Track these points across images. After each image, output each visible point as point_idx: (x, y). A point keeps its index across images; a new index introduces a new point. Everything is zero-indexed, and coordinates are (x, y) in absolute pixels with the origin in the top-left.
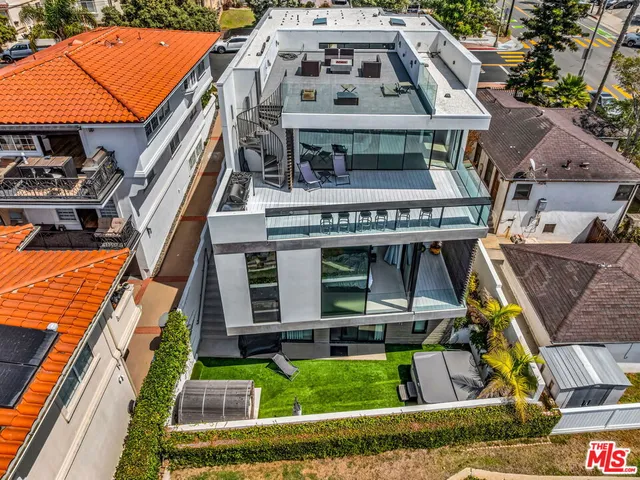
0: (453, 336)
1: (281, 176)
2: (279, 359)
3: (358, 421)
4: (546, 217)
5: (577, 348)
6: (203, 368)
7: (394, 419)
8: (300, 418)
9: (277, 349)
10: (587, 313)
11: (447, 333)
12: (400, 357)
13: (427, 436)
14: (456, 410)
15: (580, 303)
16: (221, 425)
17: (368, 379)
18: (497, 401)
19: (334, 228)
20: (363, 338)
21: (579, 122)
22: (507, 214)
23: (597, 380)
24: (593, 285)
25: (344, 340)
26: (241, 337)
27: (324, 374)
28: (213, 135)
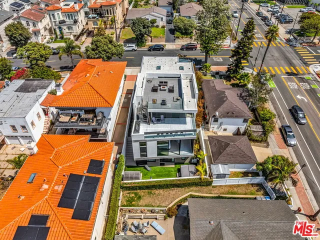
0: (193, 161)
1: (147, 121)
2: (146, 166)
3: (165, 181)
4: (223, 127)
5: (220, 165)
6: (127, 168)
7: (173, 180)
8: (152, 180)
9: (146, 164)
10: (224, 156)
11: (191, 160)
12: (178, 166)
13: (181, 184)
14: (188, 179)
15: (223, 154)
16: (134, 181)
17: (169, 171)
18: (198, 177)
19: (160, 136)
20: (169, 161)
21: (239, 95)
22: (212, 126)
23: (222, 173)
24: (227, 149)
25: (163, 162)
26: (136, 161)
27: (158, 170)
28: (124, 92)
